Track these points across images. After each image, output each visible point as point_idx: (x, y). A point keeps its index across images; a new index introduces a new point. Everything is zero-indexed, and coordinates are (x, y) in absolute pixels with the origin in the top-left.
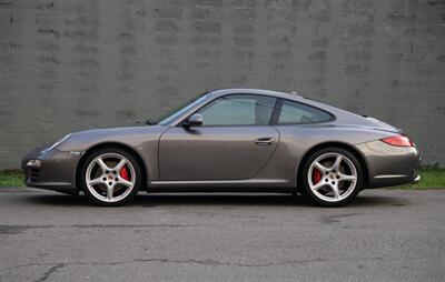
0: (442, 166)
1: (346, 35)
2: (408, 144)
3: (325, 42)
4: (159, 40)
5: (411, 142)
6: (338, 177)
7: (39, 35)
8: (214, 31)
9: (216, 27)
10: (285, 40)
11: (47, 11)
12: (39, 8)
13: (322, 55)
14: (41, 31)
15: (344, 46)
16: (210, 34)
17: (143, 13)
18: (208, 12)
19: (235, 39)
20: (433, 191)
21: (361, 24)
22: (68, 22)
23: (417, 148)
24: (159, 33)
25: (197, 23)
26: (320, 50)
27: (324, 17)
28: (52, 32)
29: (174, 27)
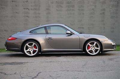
1: (110, 7)
3: (104, 10)
4: (57, 10)
7: (24, 10)
8: (72, 7)
9: (73, 6)
10: (93, 9)
11: (26, 3)
12: (24, 2)
13: (104, 13)
14: (24, 9)
15: (110, 11)
16: (72, 8)
17: (52, 3)
18: (71, 2)
19: (79, 10)
21: (115, 4)
22: (32, 6)
24: (57, 8)
25: (68, 5)
26: (103, 12)
27: (104, 3)
28: (27, 9)
29: (61, 7)
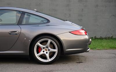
0: (114, 37)
2: (84, 34)
5: (86, 33)
6: (49, 50)
20: (104, 50)
23: (89, 35)
